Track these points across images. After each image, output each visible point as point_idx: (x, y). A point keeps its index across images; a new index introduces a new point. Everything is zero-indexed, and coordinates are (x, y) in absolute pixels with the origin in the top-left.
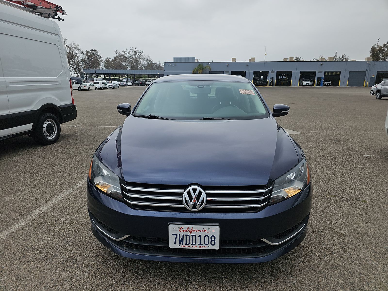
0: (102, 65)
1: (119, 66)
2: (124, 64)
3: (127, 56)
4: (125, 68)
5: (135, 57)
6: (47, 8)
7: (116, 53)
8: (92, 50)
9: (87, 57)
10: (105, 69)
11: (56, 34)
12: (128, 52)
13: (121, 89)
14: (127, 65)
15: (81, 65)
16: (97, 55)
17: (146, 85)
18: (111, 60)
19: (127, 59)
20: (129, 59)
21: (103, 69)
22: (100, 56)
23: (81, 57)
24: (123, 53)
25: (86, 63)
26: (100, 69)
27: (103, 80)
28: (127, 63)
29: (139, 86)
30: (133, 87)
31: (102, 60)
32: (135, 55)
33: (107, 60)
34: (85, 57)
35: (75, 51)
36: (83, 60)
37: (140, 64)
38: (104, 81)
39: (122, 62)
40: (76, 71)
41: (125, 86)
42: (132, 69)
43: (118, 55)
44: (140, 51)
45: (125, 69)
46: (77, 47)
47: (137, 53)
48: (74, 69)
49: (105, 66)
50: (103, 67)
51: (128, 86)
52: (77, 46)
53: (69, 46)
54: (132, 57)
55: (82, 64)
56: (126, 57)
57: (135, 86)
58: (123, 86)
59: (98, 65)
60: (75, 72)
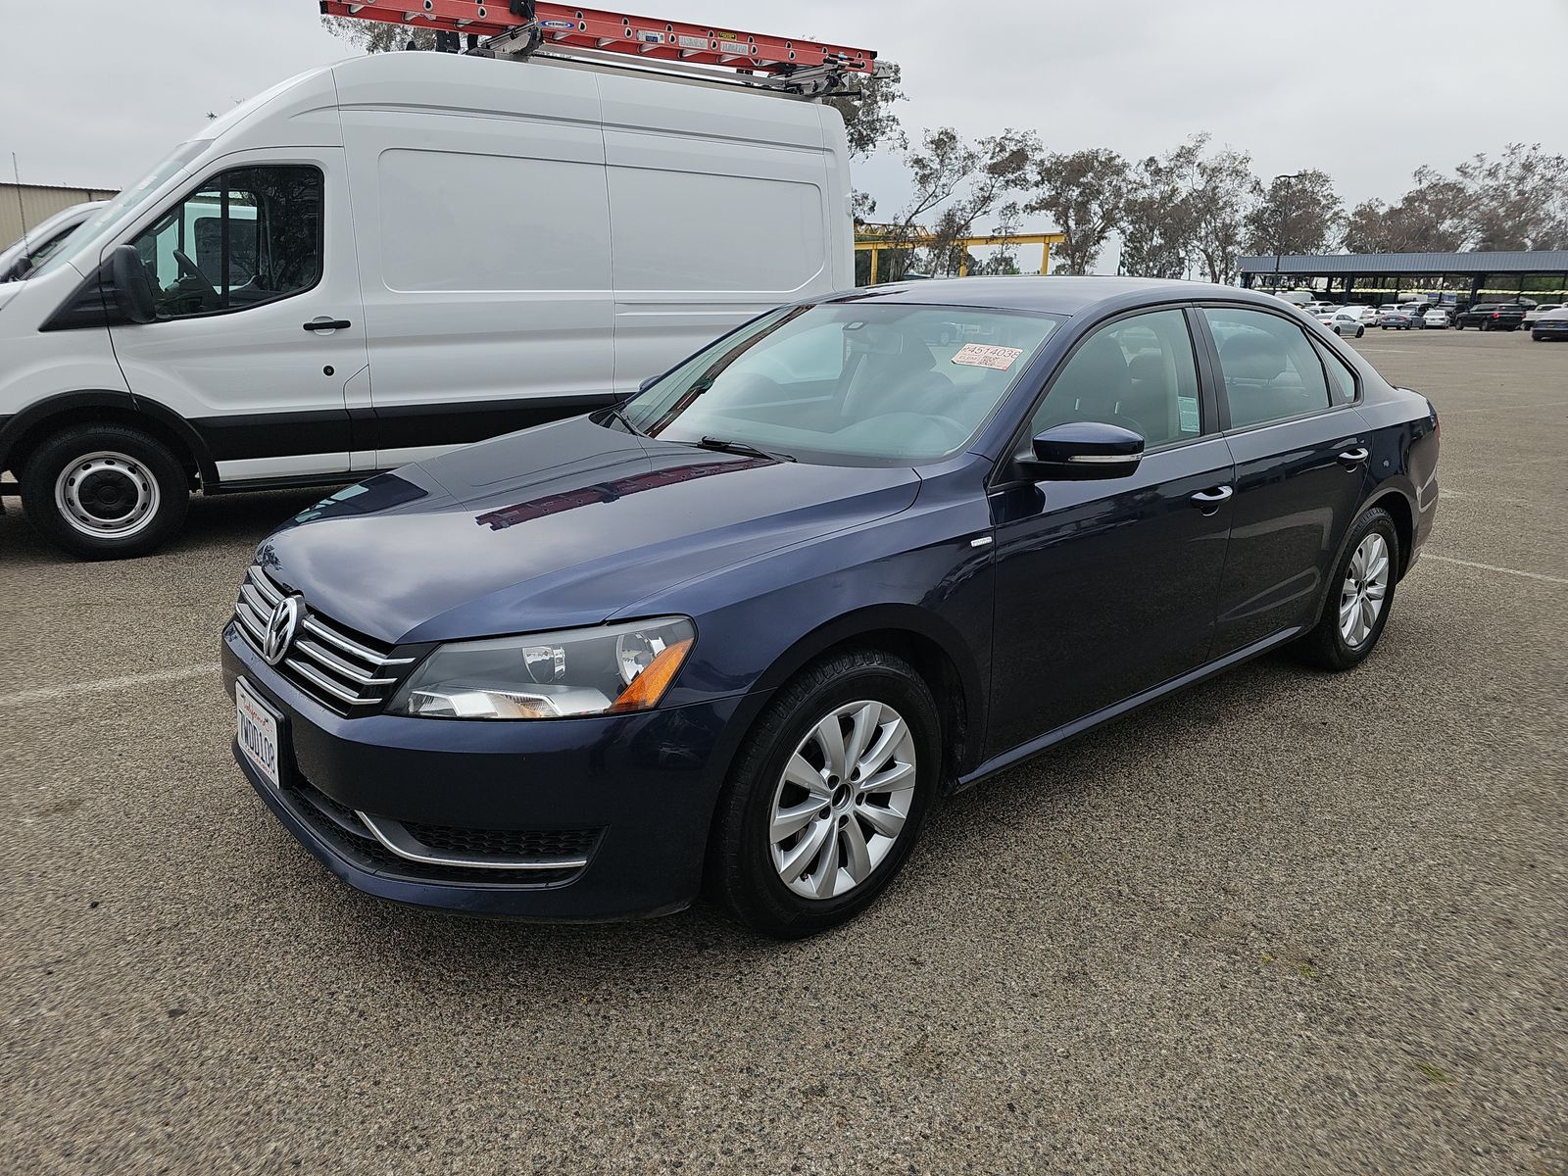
0: (1334, 236)
1: (1423, 236)
2: (1446, 225)
3: (1472, 187)
4: (1448, 243)
5: (1521, 193)
6: (814, 66)
7: (1420, 180)
8: (1301, 177)
9: (1271, 205)
10: (1344, 251)
11: (824, 149)
12: (1487, 166)
13: (1372, 341)
14: (1464, 232)
15: (1239, 239)
16: (1322, 192)
17: (1522, 327)
18: (1382, 211)
19: (1469, 200)
20: (1486, 201)
21: (1335, 253)
22: (1332, 196)
23: (1248, 203)
24: (1453, 177)
25: (1265, 229)
26: (1320, 253)
27: (1312, 299)
28: (1466, 221)
29: (1481, 330)
30: (1453, 332)
31: (1336, 214)
32: (1521, 179)
33: (1366, 213)
34: (1264, 205)
35: (1226, 184)
36: (1255, 219)
37: (1539, 222)
38: (1318, 303)
39: (1441, 218)
40: (1211, 266)
41: (1407, 329)
42: (1487, 249)
43: (1425, 184)
44: (1558, 158)
45: (1448, 250)
46: (1240, 168)
47: (1540, 169)
48: (1208, 256)
49: (1348, 241)
50: (1334, 245)
51: (1421, 328)
52: (1241, 162)
53: (1207, 164)
54: (1500, 194)
55: (1242, 234)
56: (1470, 192)
57: (1461, 329)
58: (1399, 328)
59: (1316, 236)
60: (1207, 270)
